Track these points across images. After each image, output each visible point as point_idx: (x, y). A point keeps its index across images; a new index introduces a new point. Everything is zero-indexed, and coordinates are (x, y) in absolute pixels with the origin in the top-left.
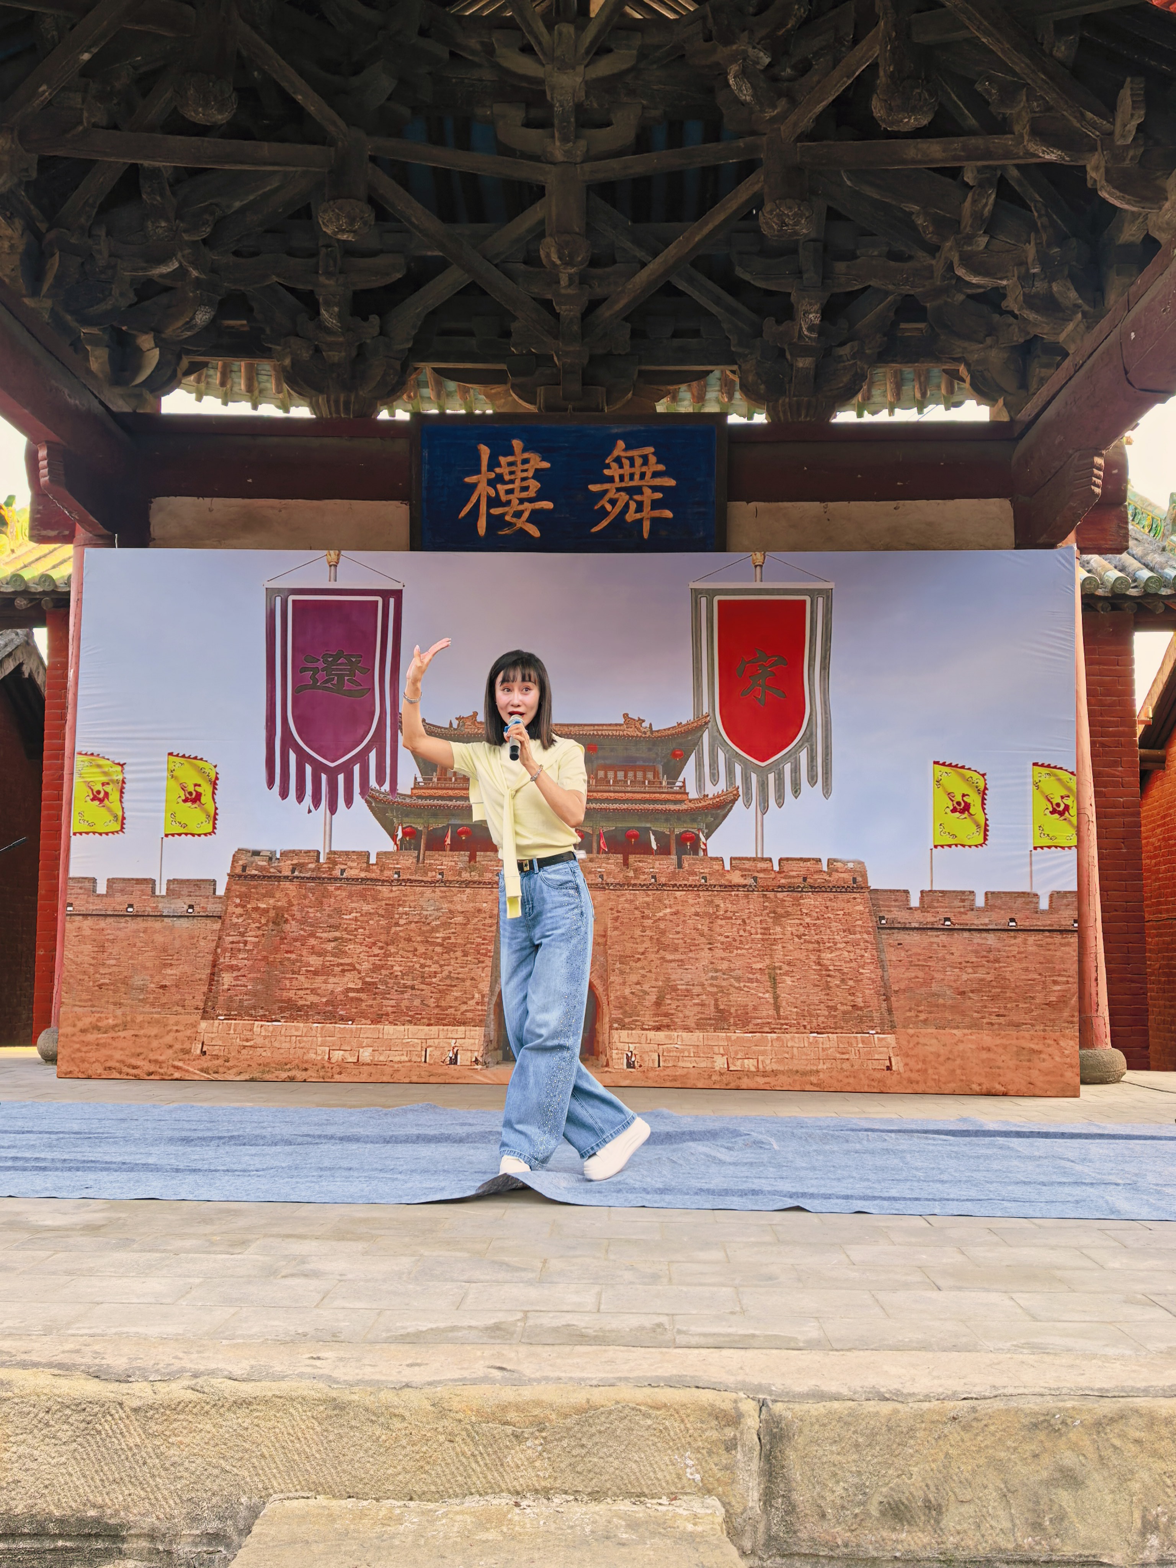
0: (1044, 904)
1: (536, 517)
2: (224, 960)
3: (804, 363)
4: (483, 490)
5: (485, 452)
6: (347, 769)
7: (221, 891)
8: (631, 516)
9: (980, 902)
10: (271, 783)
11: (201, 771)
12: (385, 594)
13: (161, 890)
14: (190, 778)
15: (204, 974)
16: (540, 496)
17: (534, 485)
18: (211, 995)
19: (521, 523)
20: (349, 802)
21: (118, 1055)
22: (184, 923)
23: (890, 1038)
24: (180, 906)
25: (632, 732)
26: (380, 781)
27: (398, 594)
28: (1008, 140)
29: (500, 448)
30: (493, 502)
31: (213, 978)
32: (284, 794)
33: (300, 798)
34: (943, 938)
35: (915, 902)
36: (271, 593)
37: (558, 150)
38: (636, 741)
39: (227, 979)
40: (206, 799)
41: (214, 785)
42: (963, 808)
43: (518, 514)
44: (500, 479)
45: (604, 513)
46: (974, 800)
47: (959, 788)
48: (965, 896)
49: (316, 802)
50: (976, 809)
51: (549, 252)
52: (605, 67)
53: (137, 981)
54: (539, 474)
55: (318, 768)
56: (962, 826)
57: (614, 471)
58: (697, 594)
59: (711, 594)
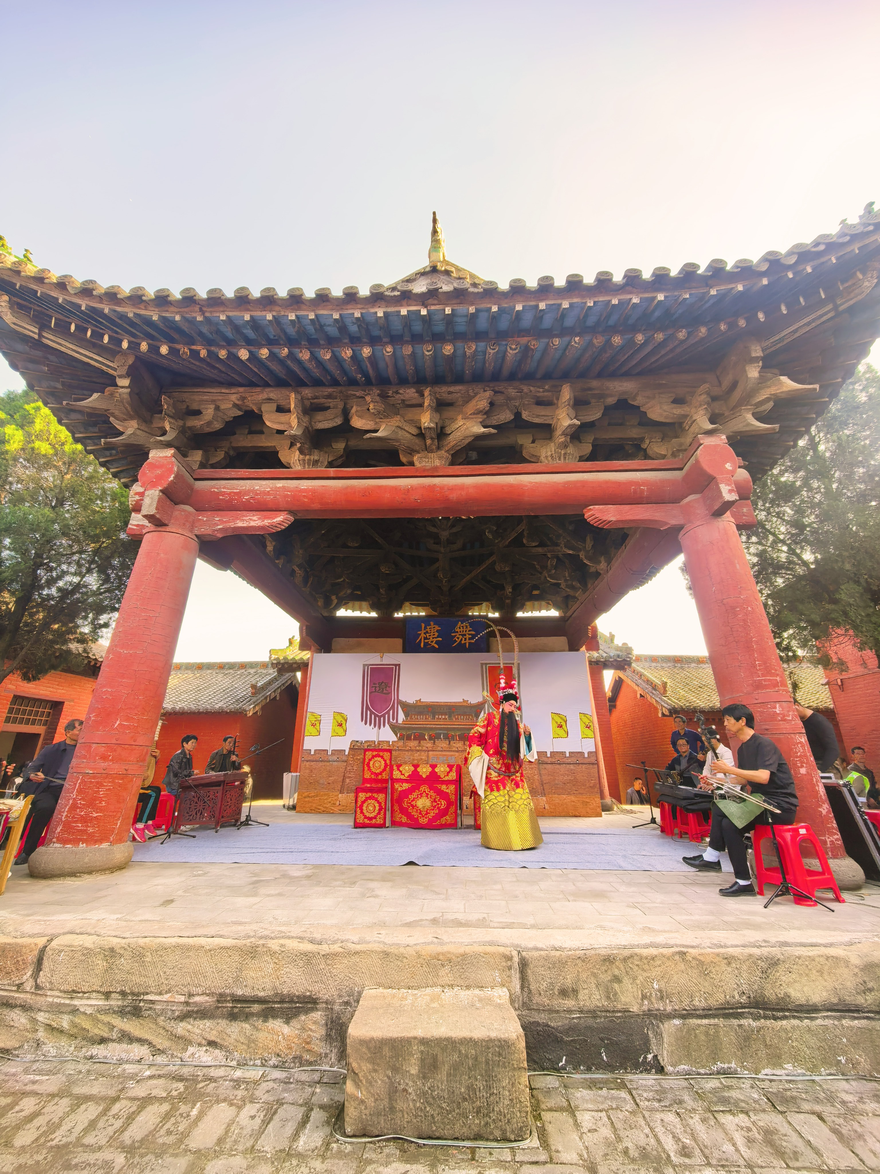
0: (586, 755)
1: (437, 643)
2: (347, 775)
3: (508, 601)
4: (423, 635)
5: (423, 625)
6: (384, 716)
7: (347, 753)
8: (463, 642)
9: (568, 755)
10: (362, 720)
11: (343, 717)
12: (396, 665)
13: (330, 753)
14: (340, 719)
15: (341, 779)
16: (438, 637)
17: (437, 634)
18: (342, 787)
19: (433, 644)
20: (384, 726)
21: (314, 805)
22: (335, 763)
23: (544, 798)
24: (335, 758)
25: (465, 704)
26: (393, 719)
27: (399, 665)
28: (559, 548)
29: (427, 624)
30: (425, 638)
31: (343, 781)
32: (366, 724)
33: (370, 724)
34: (558, 766)
35: (549, 755)
36: (364, 665)
37: (442, 550)
38: (466, 707)
39: (348, 780)
40: (344, 725)
41: (346, 721)
42: (560, 726)
43: (432, 642)
44: (427, 632)
45: (456, 641)
46: (563, 724)
47: (559, 720)
48: (563, 753)
49: (375, 726)
50: (564, 727)
51: (440, 575)
52: (454, 530)
53: (321, 781)
54: (437, 631)
55: (376, 716)
56: (561, 732)
57: (458, 630)
58: (482, 664)
59: (486, 664)
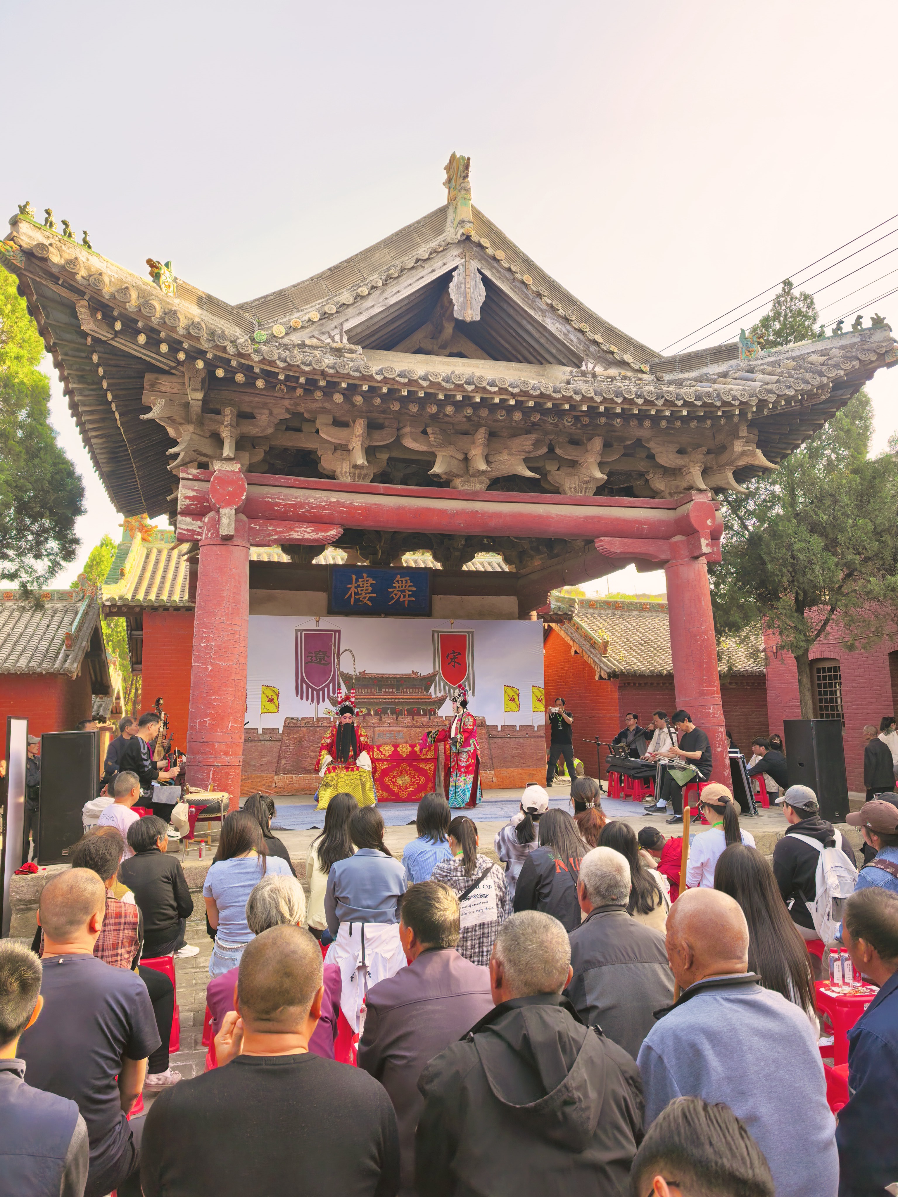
0: (536, 729)
1: (370, 599)
2: (283, 755)
3: (457, 554)
4: (353, 590)
5: (354, 577)
6: (323, 689)
7: (281, 732)
8: (402, 599)
9: (518, 728)
10: (297, 695)
11: (274, 691)
12: (335, 631)
13: (260, 732)
14: (270, 693)
15: (275, 760)
16: (372, 592)
17: (370, 589)
18: (278, 767)
19: (366, 601)
20: (323, 700)
21: (246, 789)
22: (268, 743)
23: (493, 772)
24: (267, 737)
25: (414, 676)
26: (334, 693)
27: (339, 631)
29: (359, 576)
30: (356, 594)
31: (279, 761)
32: (302, 698)
33: (307, 700)
34: (508, 740)
35: (499, 729)
36: (297, 631)
38: (416, 679)
39: (283, 761)
40: (275, 700)
41: (278, 696)
42: (512, 700)
43: (365, 598)
44: (359, 586)
45: (394, 598)
46: (516, 697)
47: (512, 694)
48: (514, 727)
49: (313, 701)
50: (516, 700)
53: (253, 763)
54: (372, 585)
55: (313, 690)
56: (513, 705)
57: (396, 585)
58: (434, 632)
59: (438, 632)
